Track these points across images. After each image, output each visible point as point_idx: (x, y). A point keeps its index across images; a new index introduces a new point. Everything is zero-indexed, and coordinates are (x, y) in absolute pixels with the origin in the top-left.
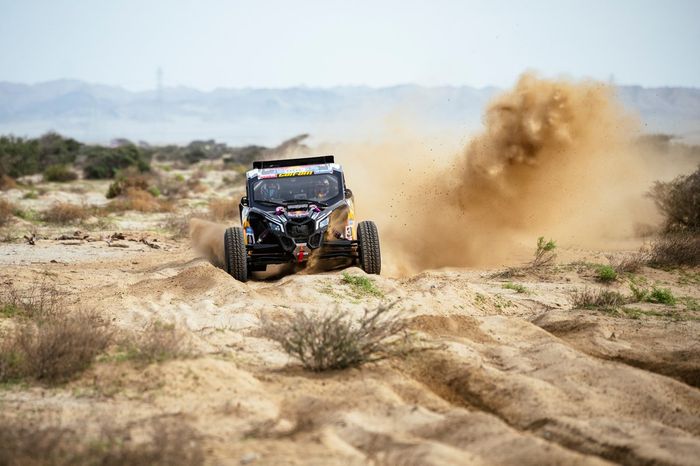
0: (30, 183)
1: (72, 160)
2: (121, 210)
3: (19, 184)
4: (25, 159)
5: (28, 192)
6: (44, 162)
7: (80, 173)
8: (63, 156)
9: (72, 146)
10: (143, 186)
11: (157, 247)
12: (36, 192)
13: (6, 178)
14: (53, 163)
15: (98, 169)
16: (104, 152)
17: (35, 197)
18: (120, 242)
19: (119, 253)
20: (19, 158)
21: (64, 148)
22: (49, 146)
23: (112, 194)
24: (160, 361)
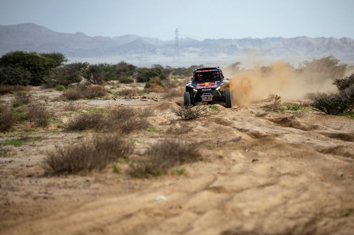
0: (113, 84)
1: (132, 74)
2: (149, 92)
3: (108, 83)
4: (111, 73)
5: (112, 86)
6: (119, 75)
7: (135, 80)
8: (127, 72)
9: (132, 68)
10: (159, 84)
11: (157, 101)
12: (115, 87)
13: (103, 81)
14: (123, 75)
15: (142, 78)
16: (145, 70)
17: (115, 89)
18: (145, 99)
19: (144, 102)
20: (108, 73)
21: (128, 69)
22: (121, 68)
23: (146, 87)
24: (146, 117)
